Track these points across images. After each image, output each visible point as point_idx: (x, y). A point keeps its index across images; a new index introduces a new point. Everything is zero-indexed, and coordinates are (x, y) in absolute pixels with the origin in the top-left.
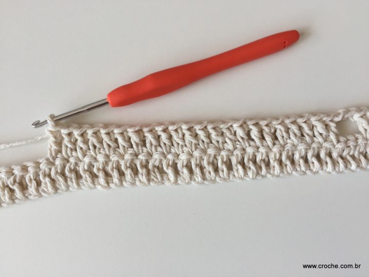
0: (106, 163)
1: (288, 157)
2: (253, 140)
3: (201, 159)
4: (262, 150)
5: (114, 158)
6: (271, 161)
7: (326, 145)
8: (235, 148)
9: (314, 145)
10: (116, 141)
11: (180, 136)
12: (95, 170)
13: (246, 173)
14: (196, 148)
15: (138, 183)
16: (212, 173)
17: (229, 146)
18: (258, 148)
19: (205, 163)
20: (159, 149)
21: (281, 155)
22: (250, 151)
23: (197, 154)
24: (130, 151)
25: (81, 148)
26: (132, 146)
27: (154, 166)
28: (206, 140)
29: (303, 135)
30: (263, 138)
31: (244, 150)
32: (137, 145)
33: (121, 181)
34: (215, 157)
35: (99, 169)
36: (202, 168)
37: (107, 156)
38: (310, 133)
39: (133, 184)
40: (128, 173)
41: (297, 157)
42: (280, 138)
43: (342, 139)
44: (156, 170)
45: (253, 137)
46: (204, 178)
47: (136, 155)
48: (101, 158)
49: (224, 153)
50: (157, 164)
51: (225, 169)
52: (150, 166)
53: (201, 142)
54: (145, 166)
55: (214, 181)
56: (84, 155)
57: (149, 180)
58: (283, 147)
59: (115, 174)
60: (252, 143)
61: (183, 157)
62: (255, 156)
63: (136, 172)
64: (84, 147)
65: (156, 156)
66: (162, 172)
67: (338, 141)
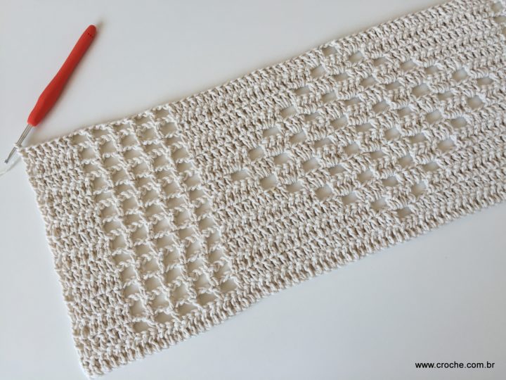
0: (272, 277)
1: (375, 240)
2: (351, 236)
3: (325, 256)
4: (358, 241)
5: (276, 273)
6: (366, 245)
7: (395, 226)
8: (342, 245)
9: (388, 229)
10: (272, 263)
11: (309, 247)
12: (267, 284)
13: (353, 258)
14: (320, 251)
15: (293, 284)
16: (334, 263)
17: (339, 244)
18: (356, 241)
19: (327, 259)
20: (299, 259)
21: (370, 240)
22: (351, 244)
23: (321, 254)
24: (283, 266)
25: (254, 275)
26: (282, 263)
27: (300, 271)
28: (324, 245)
29: (379, 224)
30: (357, 233)
31: (348, 244)
32: (285, 261)
33: (284, 285)
34: (332, 254)
35: (270, 283)
36: (326, 262)
37: (272, 273)
38: (384, 221)
39: (291, 285)
40: (286, 279)
41: (380, 238)
42: (366, 230)
43: (403, 219)
44: (302, 273)
45: (351, 234)
46: (330, 267)
47: (287, 268)
48: (268, 276)
49: (336, 250)
50: (301, 268)
51: (340, 259)
52: (297, 271)
53: (321, 247)
54: (295, 272)
55: (336, 268)
56: (258, 278)
57: (299, 280)
58: (370, 235)
59: (280, 282)
60: (351, 239)
61: (314, 260)
62: (355, 246)
63: (290, 278)
64: (255, 273)
65: (298, 264)
66: (305, 272)
67: (402, 222)
